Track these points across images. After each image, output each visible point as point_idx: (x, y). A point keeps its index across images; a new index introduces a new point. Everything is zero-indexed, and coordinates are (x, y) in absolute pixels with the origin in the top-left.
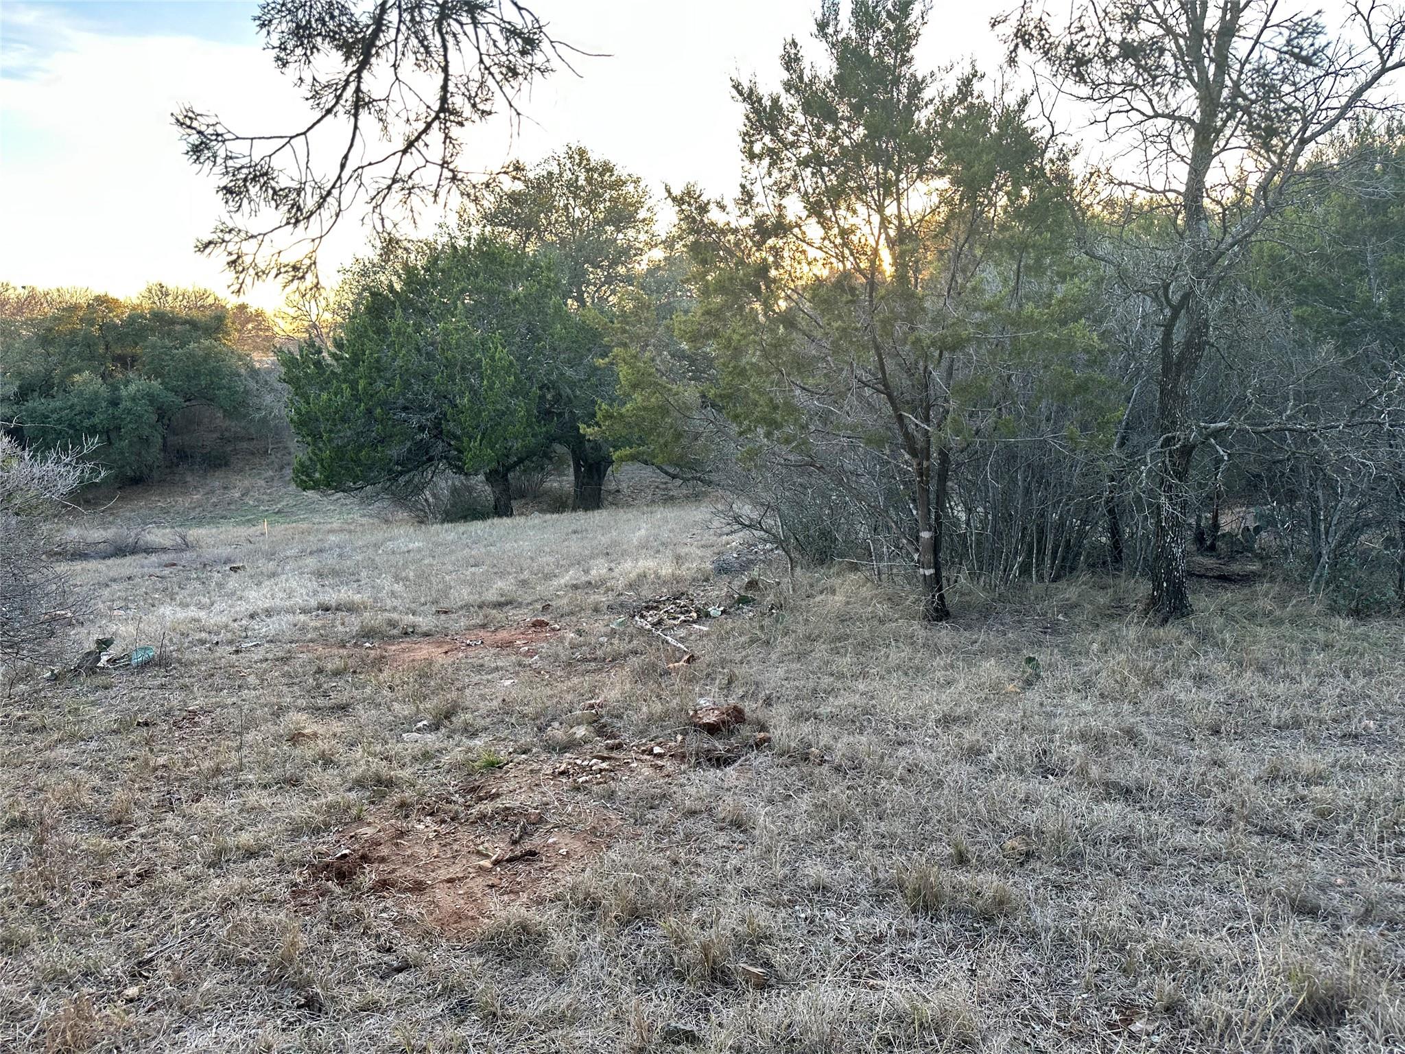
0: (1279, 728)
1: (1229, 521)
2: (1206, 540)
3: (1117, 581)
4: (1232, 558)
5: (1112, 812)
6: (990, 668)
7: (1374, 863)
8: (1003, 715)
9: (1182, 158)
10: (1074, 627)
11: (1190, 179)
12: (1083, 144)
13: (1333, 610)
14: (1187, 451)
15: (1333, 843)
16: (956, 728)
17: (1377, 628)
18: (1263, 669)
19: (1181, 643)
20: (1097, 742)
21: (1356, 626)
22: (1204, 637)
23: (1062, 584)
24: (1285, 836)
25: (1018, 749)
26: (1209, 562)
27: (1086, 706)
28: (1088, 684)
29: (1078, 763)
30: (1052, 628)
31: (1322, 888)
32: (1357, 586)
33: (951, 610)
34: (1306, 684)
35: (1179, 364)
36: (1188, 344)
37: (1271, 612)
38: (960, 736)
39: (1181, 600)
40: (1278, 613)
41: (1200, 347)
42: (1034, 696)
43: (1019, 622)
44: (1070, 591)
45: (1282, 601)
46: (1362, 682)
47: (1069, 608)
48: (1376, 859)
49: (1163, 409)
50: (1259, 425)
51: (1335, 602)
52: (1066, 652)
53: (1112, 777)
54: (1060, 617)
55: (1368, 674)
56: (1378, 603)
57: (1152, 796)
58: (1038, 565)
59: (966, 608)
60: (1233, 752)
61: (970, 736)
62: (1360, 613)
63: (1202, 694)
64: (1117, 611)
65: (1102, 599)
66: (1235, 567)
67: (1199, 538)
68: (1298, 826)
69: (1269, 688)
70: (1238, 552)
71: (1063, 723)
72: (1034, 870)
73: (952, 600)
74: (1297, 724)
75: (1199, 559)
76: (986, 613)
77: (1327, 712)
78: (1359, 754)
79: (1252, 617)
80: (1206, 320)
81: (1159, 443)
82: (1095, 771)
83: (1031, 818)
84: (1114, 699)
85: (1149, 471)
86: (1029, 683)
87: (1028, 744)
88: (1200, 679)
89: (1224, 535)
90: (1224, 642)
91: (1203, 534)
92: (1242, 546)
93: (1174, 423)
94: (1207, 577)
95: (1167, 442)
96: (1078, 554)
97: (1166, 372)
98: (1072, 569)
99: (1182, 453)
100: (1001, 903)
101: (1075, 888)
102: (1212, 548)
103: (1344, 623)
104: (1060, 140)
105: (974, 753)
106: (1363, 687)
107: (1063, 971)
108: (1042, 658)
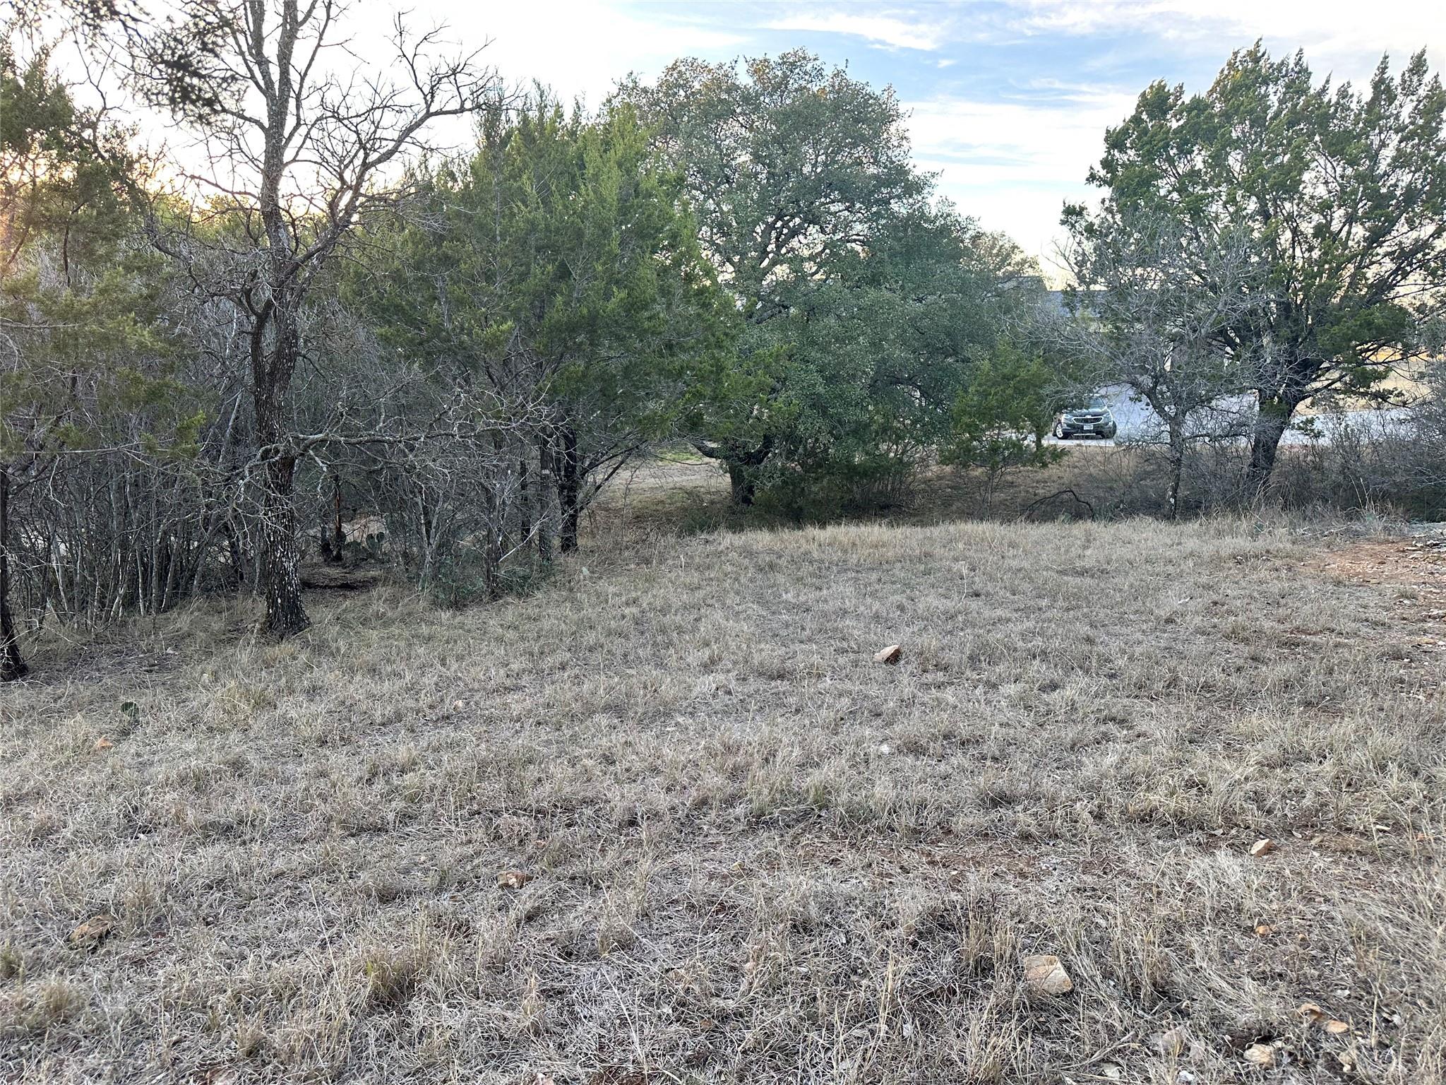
0: (384, 725)
1: (353, 532)
2: (332, 549)
3: (234, 603)
4: (356, 566)
5: (209, 858)
6: (76, 726)
7: (451, 831)
8: (85, 778)
9: (253, 160)
10: (185, 660)
11: (265, 184)
12: (141, 124)
13: (436, 604)
14: (288, 463)
15: (420, 824)
16: (20, 810)
17: (471, 617)
18: (373, 671)
19: (295, 658)
20: (199, 783)
21: (454, 616)
22: (320, 648)
23: (173, 614)
24: (379, 830)
25: (103, 813)
26: (334, 572)
27: (190, 746)
28: (194, 720)
29: (173, 811)
30: (159, 665)
31: (407, 871)
32: (453, 581)
33: (29, 663)
34: (408, 678)
35: (271, 374)
36: (279, 354)
37: (384, 614)
38: (26, 817)
39: (297, 615)
40: (389, 614)
41: (292, 358)
42: (130, 747)
43: (120, 664)
44: (182, 620)
45: (394, 601)
46: (455, 666)
47: (178, 640)
48: (453, 828)
49: (260, 419)
50: (352, 436)
51: (437, 597)
52: (173, 689)
53: (210, 817)
54: (170, 651)
55: (460, 658)
56: (471, 593)
57: (254, 826)
58: (145, 596)
59: (48, 657)
60: (337, 759)
61: (38, 813)
62: (458, 605)
63: (313, 707)
64: (233, 634)
65: (217, 624)
66: (360, 575)
67: (325, 548)
68: (391, 817)
69: (376, 689)
70: (363, 560)
71: (160, 772)
72: (109, 953)
73: (28, 651)
74: (399, 717)
75: (326, 570)
76: (77, 661)
77: (424, 701)
78: (448, 732)
79: (365, 622)
80: (295, 331)
81: (259, 456)
82: (191, 817)
83: (108, 892)
84: (222, 731)
85: (248, 486)
86: (125, 733)
87: (114, 806)
88: (313, 692)
89: (348, 544)
90: (338, 649)
91: (329, 545)
92: (367, 553)
93: (273, 434)
94: (331, 588)
95: (265, 456)
96: (192, 577)
97: (259, 380)
98: (186, 594)
99: (284, 465)
100: (58, 1008)
101: (159, 956)
102: (339, 558)
103: (445, 615)
104: (113, 114)
105: (43, 834)
106: (455, 671)
107: (136, 1059)
108: (142, 702)
